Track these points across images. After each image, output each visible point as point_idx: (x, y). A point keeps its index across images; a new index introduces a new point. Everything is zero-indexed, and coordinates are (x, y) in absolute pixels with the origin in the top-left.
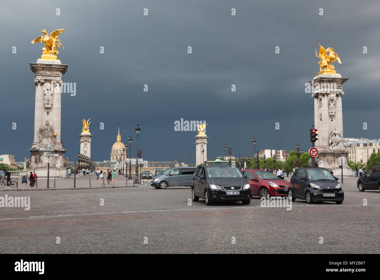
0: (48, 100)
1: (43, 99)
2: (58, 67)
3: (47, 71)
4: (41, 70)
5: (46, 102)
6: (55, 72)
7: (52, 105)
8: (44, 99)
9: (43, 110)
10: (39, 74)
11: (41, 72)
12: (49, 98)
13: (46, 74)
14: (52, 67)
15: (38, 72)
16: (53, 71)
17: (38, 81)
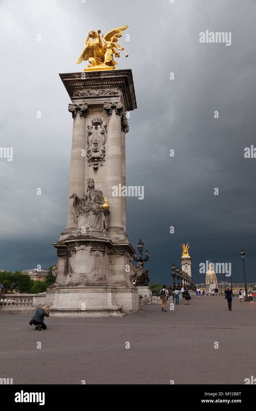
0: (96, 144)
1: (86, 143)
2: (113, 76)
3: (92, 89)
4: (81, 89)
5: (92, 147)
6: (108, 89)
7: (104, 152)
8: (88, 143)
9: (87, 164)
10: (77, 95)
11: (81, 92)
12: (98, 139)
13: (91, 94)
14: (102, 77)
15: (77, 93)
16: (104, 88)
17: (75, 107)
